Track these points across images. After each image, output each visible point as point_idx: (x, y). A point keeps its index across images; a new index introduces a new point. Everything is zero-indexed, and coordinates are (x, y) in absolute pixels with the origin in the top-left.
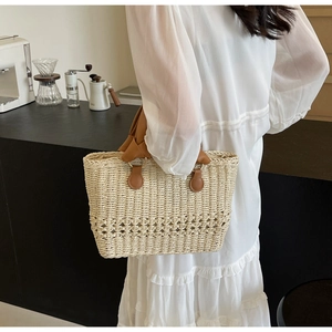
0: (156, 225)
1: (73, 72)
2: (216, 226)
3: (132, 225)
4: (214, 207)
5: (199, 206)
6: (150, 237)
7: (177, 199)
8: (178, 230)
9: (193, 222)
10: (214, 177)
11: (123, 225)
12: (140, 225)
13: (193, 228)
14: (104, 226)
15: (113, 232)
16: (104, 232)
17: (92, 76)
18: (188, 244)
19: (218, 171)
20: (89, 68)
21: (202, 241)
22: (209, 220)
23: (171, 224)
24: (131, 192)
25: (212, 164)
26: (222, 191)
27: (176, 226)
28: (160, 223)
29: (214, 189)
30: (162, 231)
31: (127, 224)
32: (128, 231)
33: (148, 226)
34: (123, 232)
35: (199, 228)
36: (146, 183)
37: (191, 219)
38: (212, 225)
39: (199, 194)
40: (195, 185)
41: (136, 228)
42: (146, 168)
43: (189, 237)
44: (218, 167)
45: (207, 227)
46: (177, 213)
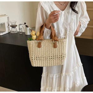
0: (45, 57)
3: (39, 57)
4: (60, 52)
5: (56, 52)
6: (44, 61)
7: (50, 50)
8: (51, 58)
9: (55, 56)
10: (60, 44)
11: (37, 57)
12: (41, 57)
13: (55, 58)
14: (32, 58)
15: (34, 59)
16: (32, 59)
18: (54, 62)
22: (59, 56)
23: (49, 57)
25: (59, 41)
27: (50, 57)
28: (46, 57)
29: (60, 47)
30: (47, 59)
31: (38, 57)
32: (38, 59)
33: (43, 57)
34: (37, 59)
35: (57, 58)
36: (42, 46)
37: (54, 55)
38: (60, 57)
39: (56, 49)
40: (55, 46)
41: (40, 58)
42: (42, 43)
43: (55, 60)
44: (61, 41)
45: (59, 58)
46: (50, 54)
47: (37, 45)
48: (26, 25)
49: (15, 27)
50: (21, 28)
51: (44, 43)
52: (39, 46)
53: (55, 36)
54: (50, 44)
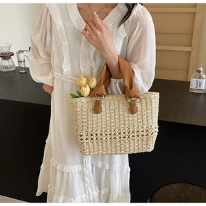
0: (110, 134)
1: (22, 51)
2: (147, 135)
3: (96, 135)
4: (145, 123)
5: (136, 122)
6: (108, 142)
7: (122, 119)
8: (124, 137)
9: (133, 132)
10: (144, 105)
11: (92, 135)
12: (101, 135)
13: (133, 136)
14: (81, 136)
15: (87, 139)
16: (82, 140)
18: (132, 146)
19: (146, 101)
21: (140, 144)
22: (143, 131)
23: (120, 134)
24: (95, 115)
25: (142, 97)
26: (149, 113)
27: (123, 135)
28: (113, 133)
29: (144, 112)
30: (115, 138)
31: (94, 134)
32: (95, 139)
33: (106, 135)
34: (92, 139)
35: (138, 136)
36: (103, 110)
37: (131, 130)
38: (145, 134)
39: (135, 115)
40: (132, 110)
41: (99, 136)
42: (103, 102)
43: (132, 142)
44: (145, 99)
45: (142, 136)
46: (122, 127)
47: (91, 107)
49: (10, 58)
50: (22, 60)
51: (108, 102)
52: (97, 109)
53: (131, 88)
54: (121, 106)
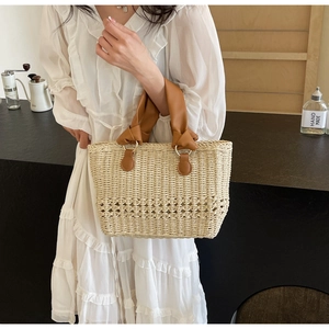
0: (146, 205)
1: (11, 72)
2: (206, 211)
3: (125, 205)
4: (203, 191)
5: (188, 190)
6: (144, 217)
7: (166, 182)
9: (183, 204)
10: (202, 161)
11: (117, 204)
12: (132, 205)
13: (183, 211)
14: (102, 205)
15: (111, 211)
16: (103, 211)
17: (31, 76)
18: (181, 227)
19: (206, 155)
20: (26, 67)
21: (195, 225)
22: (199, 204)
23: (161, 206)
24: (123, 173)
25: (200, 149)
26: (212, 176)
27: (166, 208)
28: (150, 204)
29: (203, 173)
30: (154, 212)
31: (121, 204)
32: (123, 210)
33: (140, 206)
34: (118, 211)
35: (191, 211)
36: (138, 166)
37: (180, 202)
38: (203, 209)
39: (187, 177)
40: (184, 169)
41: (129, 208)
42: (139, 153)
43: (181, 220)
44: (206, 151)
45: (198, 211)
46: (166, 194)
47: (120, 157)
48: (30, 72)
51: (145, 153)
52: (127, 164)
53: (183, 131)
54: (166, 161)
